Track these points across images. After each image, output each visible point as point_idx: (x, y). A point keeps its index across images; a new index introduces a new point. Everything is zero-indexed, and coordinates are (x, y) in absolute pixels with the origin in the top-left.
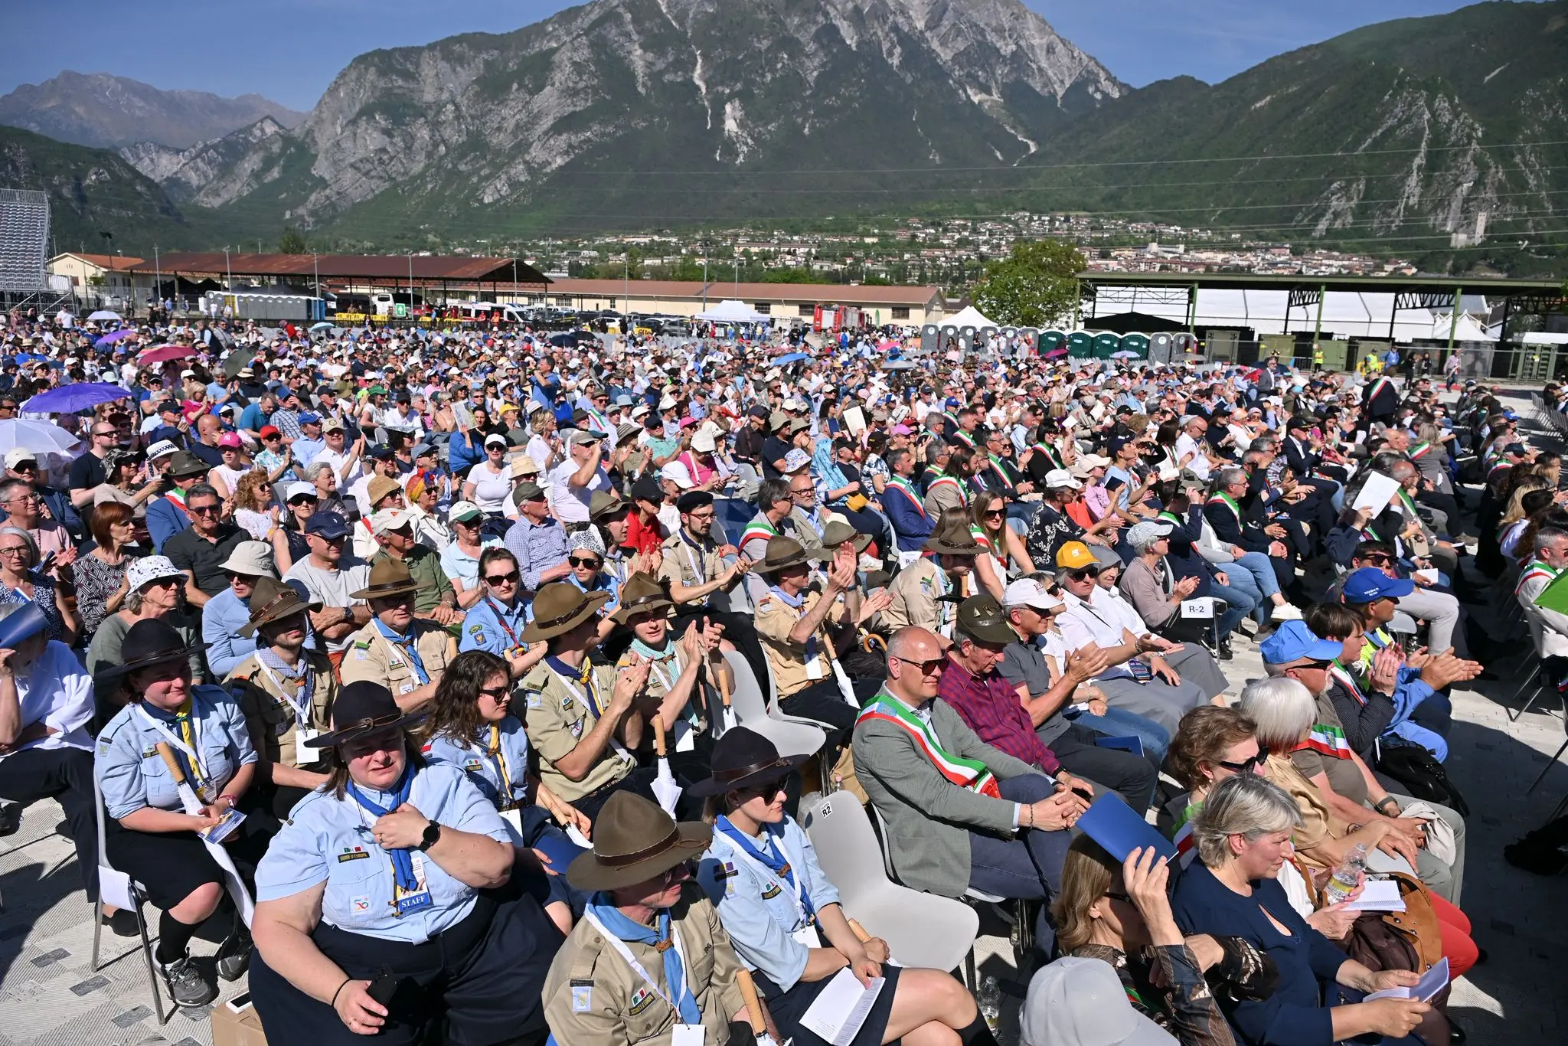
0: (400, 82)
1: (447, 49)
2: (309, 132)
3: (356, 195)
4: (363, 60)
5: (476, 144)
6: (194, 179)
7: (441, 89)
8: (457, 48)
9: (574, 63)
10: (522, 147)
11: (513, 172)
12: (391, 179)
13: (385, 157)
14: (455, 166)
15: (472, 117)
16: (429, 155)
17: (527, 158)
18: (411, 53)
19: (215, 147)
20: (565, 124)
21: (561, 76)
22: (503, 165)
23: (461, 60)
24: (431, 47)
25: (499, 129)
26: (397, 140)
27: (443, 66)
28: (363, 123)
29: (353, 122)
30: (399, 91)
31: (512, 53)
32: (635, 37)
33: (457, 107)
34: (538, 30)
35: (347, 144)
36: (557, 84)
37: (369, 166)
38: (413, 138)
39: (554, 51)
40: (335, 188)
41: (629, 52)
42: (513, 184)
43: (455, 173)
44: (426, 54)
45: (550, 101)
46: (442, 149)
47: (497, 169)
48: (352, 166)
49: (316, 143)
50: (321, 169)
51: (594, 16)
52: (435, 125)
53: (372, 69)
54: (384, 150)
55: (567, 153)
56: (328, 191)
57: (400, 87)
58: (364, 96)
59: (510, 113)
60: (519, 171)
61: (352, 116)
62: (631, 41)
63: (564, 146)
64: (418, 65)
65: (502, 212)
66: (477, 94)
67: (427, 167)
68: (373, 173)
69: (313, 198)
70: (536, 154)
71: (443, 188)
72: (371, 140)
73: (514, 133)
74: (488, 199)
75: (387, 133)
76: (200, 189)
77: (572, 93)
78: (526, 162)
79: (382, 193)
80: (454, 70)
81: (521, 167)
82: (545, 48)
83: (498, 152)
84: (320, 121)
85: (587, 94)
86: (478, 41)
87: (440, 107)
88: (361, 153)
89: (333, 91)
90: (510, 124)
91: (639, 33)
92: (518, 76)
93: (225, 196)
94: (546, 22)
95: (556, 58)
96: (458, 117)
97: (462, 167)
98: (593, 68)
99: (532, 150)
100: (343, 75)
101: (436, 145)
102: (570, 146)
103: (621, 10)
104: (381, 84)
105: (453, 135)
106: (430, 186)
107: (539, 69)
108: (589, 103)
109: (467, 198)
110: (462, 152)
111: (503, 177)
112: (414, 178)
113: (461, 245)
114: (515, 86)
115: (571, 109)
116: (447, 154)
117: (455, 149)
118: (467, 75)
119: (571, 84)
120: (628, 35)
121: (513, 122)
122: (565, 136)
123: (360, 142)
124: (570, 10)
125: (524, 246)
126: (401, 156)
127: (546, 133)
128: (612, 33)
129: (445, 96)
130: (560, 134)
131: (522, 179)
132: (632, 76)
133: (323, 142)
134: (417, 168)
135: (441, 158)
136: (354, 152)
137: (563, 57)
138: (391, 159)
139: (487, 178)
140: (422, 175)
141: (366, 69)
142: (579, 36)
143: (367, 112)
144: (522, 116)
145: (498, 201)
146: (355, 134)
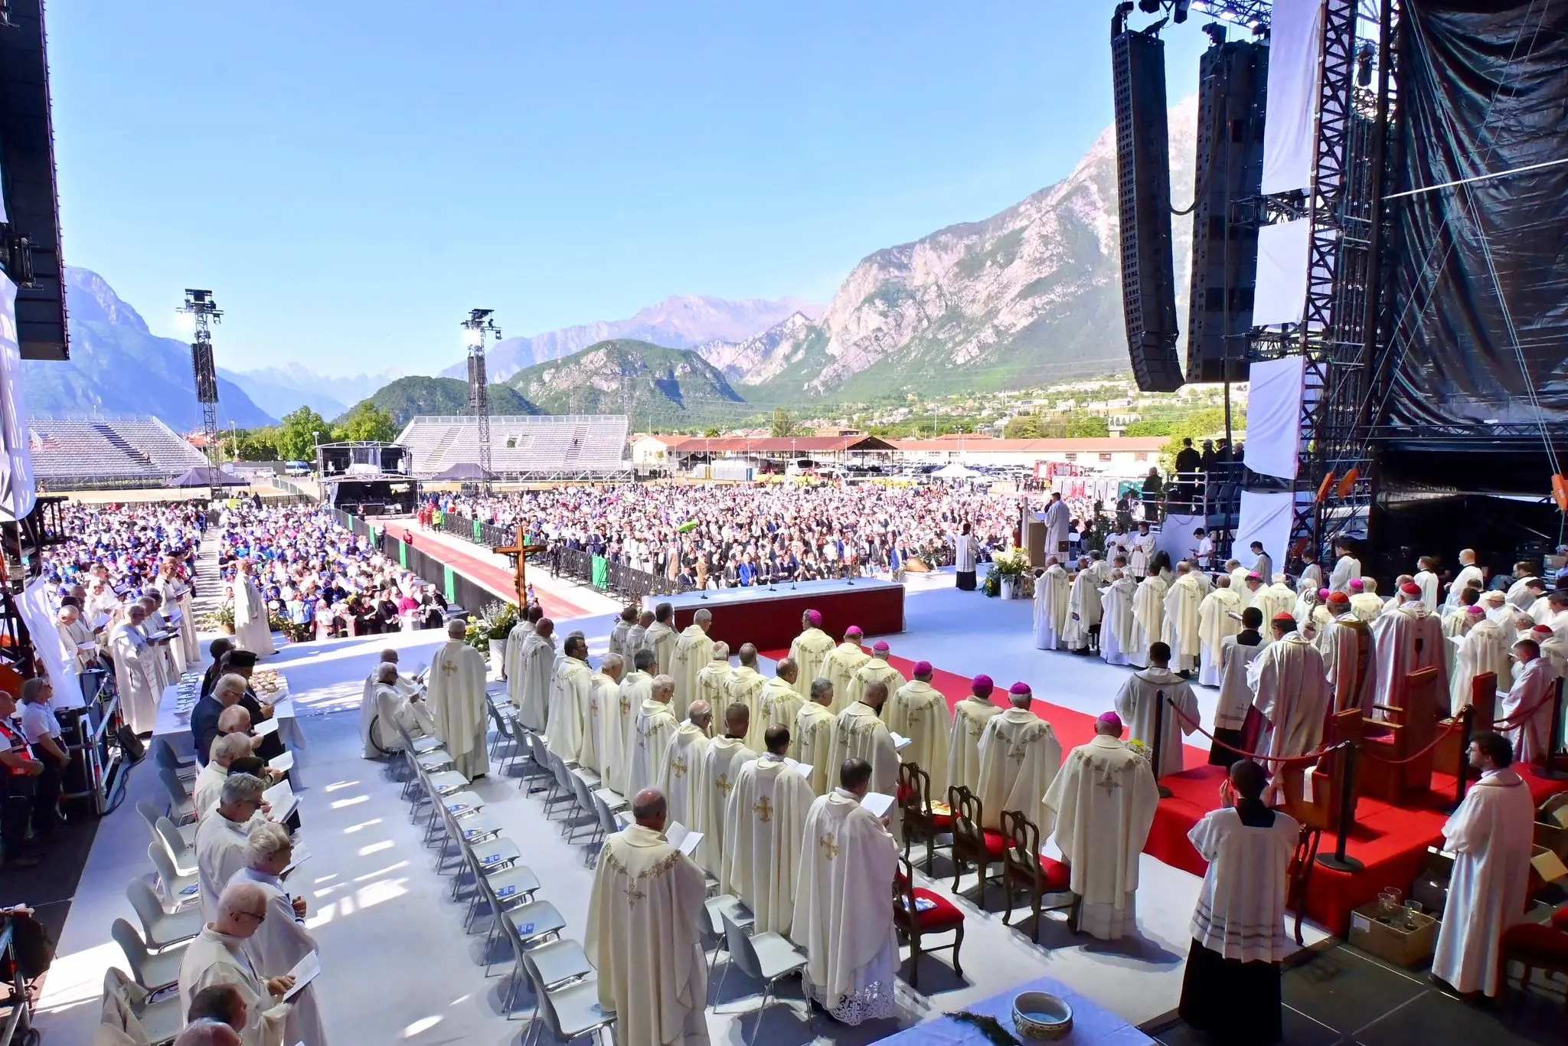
0: (896, 273)
1: (934, 241)
2: (826, 321)
3: (856, 367)
4: (869, 259)
5: (954, 315)
6: (745, 365)
7: (928, 274)
8: (943, 239)
9: (1042, 236)
10: (992, 313)
11: (982, 335)
12: (883, 351)
13: (880, 335)
14: (935, 336)
15: (951, 294)
16: (915, 329)
17: (996, 322)
18: (906, 249)
19: (760, 340)
20: (1032, 289)
21: (1031, 248)
22: (973, 332)
23: (945, 248)
24: (922, 241)
25: (973, 301)
26: (890, 320)
27: (931, 255)
28: (865, 309)
29: (859, 309)
30: (895, 280)
31: (988, 236)
32: (1100, 204)
33: (939, 287)
34: (1013, 212)
35: (853, 327)
36: (1026, 256)
37: (867, 343)
38: (902, 316)
39: (1023, 229)
40: (841, 363)
41: (1094, 219)
42: (982, 347)
43: (935, 341)
44: (918, 247)
45: (1020, 272)
46: (925, 323)
47: (969, 333)
48: (855, 344)
49: (829, 327)
50: (833, 348)
51: (1063, 193)
52: (921, 304)
53: (876, 266)
54: (879, 329)
55: (1031, 314)
56: (836, 365)
57: (896, 277)
58: (869, 288)
59: (983, 286)
60: (988, 335)
61: (858, 305)
62: (1096, 208)
63: (1029, 309)
64: (910, 258)
65: (971, 369)
66: (956, 275)
67: (913, 338)
68: (870, 348)
69: (824, 372)
70: (1004, 319)
71: (924, 354)
72: (872, 320)
73: (986, 304)
74: (960, 361)
75: (884, 314)
76: (748, 371)
77: (1039, 262)
78: (995, 327)
79: (876, 364)
80: (939, 257)
81: (991, 330)
82: (1017, 228)
83: (971, 321)
84: (834, 311)
85: (1052, 261)
86: (959, 231)
87: (926, 288)
88: (863, 333)
89: (844, 287)
90: (983, 296)
91: (1104, 200)
92: (992, 254)
93: (765, 375)
94: (1019, 205)
95: (1026, 234)
96: (940, 295)
97: (940, 336)
98: (1059, 238)
99: (1000, 316)
100: (853, 274)
101: (920, 321)
102: (1035, 308)
103: (1087, 183)
104: (881, 276)
105: (935, 311)
106: (913, 355)
107: (1010, 247)
108: (1054, 269)
109: (943, 364)
110: (942, 322)
111: (975, 341)
112: (901, 350)
113: (933, 400)
114: (989, 263)
115: (1038, 276)
116: (929, 326)
117: (936, 322)
118: (950, 259)
119: (1038, 255)
120: (1093, 204)
121: (986, 293)
122: (1030, 300)
123: (862, 324)
124: (1041, 192)
125: (984, 397)
126: (892, 332)
127: (1013, 300)
128: (1078, 205)
129: (931, 279)
130: (1025, 299)
131: (991, 341)
132: (1095, 241)
133: (836, 327)
134: (905, 340)
135: (924, 330)
136: (857, 333)
137: (1031, 234)
138: (884, 336)
139: (960, 343)
140: (908, 346)
141: (871, 266)
142: (1048, 212)
143: (869, 300)
144: (994, 288)
145: (969, 361)
146: (859, 319)
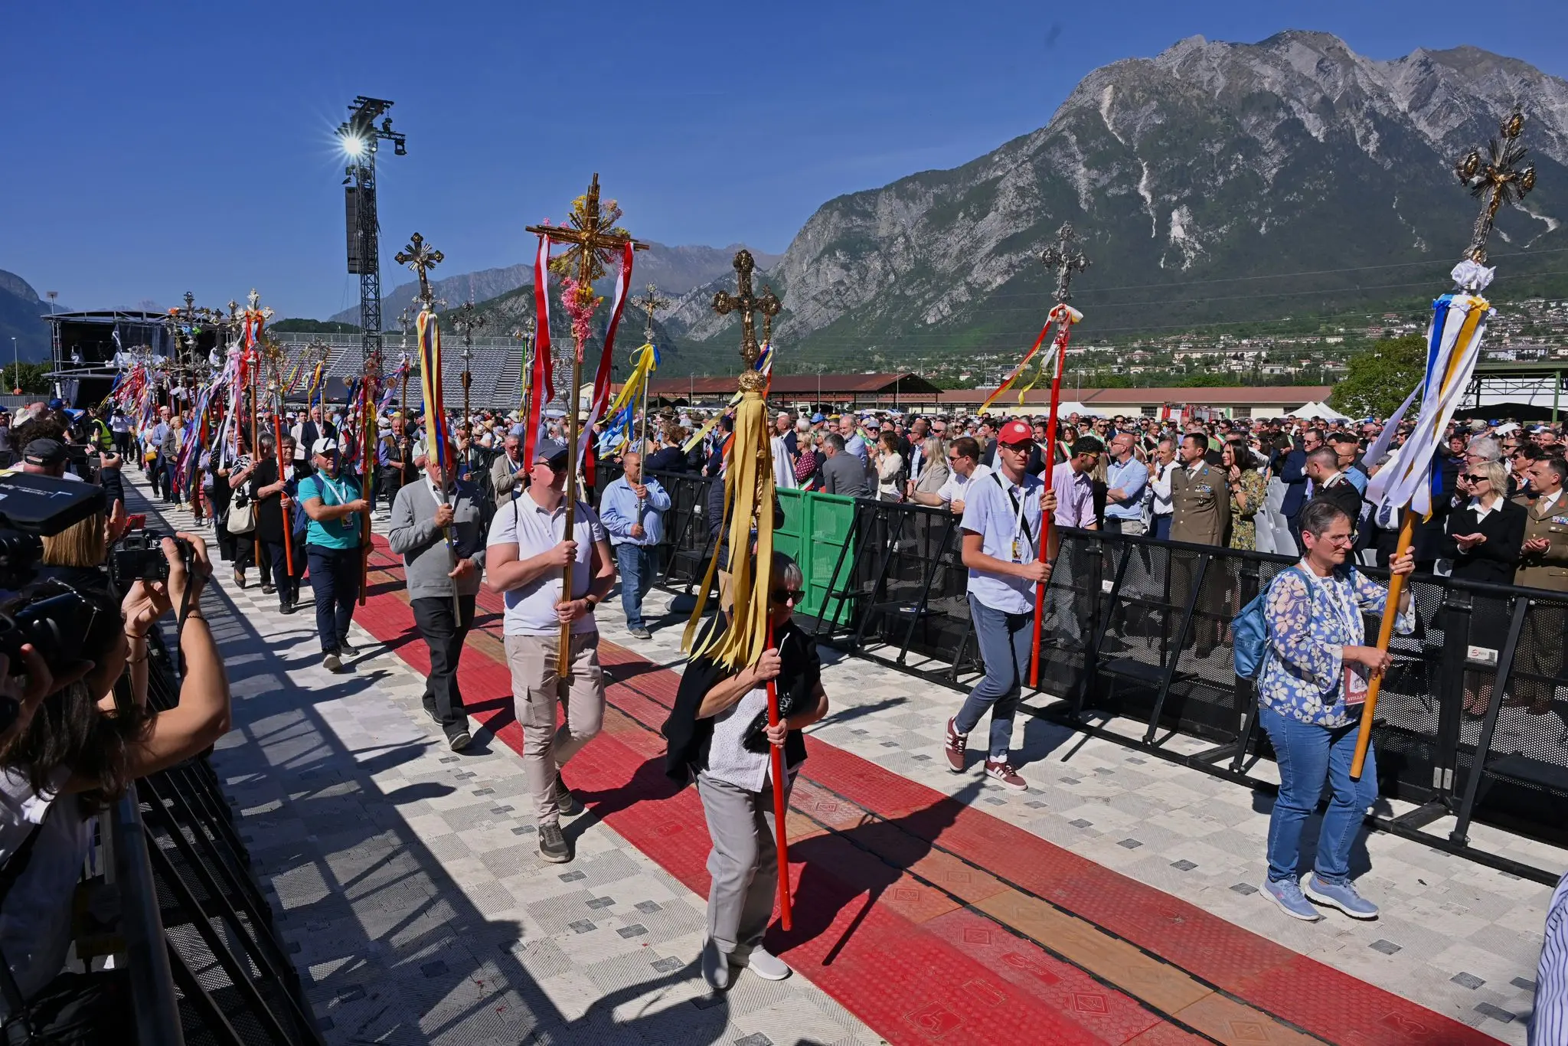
0: (859, 222)
1: (901, 189)
2: (781, 272)
3: (815, 323)
4: (828, 206)
5: (923, 270)
6: (688, 318)
7: (894, 224)
8: (910, 186)
9: (1018, 188)
10: (965, 269)
11: (955, 293)
12: (846, 307)
13: (842, 288)
14: (902, 292)
15: (920, 246)
16: (880, 284)
17: (969, 279)
18: (871, 195)
19: (706, 290)
20: (1006, 245)
21: (1005, 201)
22: (946, 288)
23: (913, 197)
24: (887, 188)
25: (944, 256)
26: (853, 272)
27: (897, 204)
28: (825, 260)
29: (818, 260)
30: (857, 230)
31: (959, 186)
32: (1079, 157)
33: (907, 239)
34: (986, 162)
35: (811, 280)
36: (1001, 209)
37: (828, 298)
38: (867, 269)
39: (998, 179)
40: (799, 318)
41: (1073, 172)
42: (955, 306)
43: (903, 296)
44: (882, 195)
45: (993, 226)
46: (892, 277)
47: (940, 291)
48: (814, 298)
49: (785, 281)
50: (788, 303)
51: (1039, 143)
52: (887, 257)
53: (836, 214)
54: (841, 283)
55: (1007, 272)
56: (792, 322)
57: (858, 226)
58: (828, 237)
59: (955, 241)
60: (961, 293)
61: (816, 255)
62: (1075, 161)
63: (1005, 266)
64: (875, 206)
65: (943, 332)
66: (925, 226)
67: (878, 294)
68: (831, 303)
69: (779, 328)
70: (978, 275)
71: (892, 311)
72: (832, 273)
73: (958, 259)
74: (930, 320)
75: (845, 267)
76: (692, 325)
77: (1015, 216)
78: (967, 284)
79: (837, 320)
80: (907, 207)
81: (963, 288)
82: (991, 178)
83: (943, 276)
84: (790, 261)
85: (1029, 215)
86: (929, 178)
87: (892, 240)
88: (823, 286)
89: (802, 235)
90: (955, 250)
91: (1083, 153)
92: (965, 205)
93: (711, 330)
94: (993, 153)
95: (1001, 185)
96: (908, 247)
97: (909, 293)
98: (1036, 191)
99: (974, 271)
100: (811, 220)
101: (886, 275)
102: (1011, 265)
103: (1066, 133)
104: (843, 225)
105: (902, 265)
106: (879, 312)
107: (984, 198)
108: (1032, 224)
109: (911, 321)
110: (909, 278)
111: (946, 298)
112: (865, 306)
113: (903, 363)
114: (961, 215)
115: (1014, 230)
116: (896, 281)
117: (903, 277)
118: (917, 209)
119: (1014, 208)
120: (1072, 156)
121: (958, 247)
122: (1006, 256)
123: (822, 276)
124: (1016, 140)
125: (960, 361)
126: (856, 286)
127: (988, 255)
128: (1057, 156)
129: (898, 230)
130: (1001, 255)
131: (964, 300)
132: (1075, 195)
133: (791, 279)
134: (869, 296)
135: (891, 285)
136: (815, 286)
137: (1008, 184)
138: (847, 289)
139: (930, 302)
140: (873, 303)
141: (831, 214)
142: (1024, 162)
143: (830, 250)
144: (967, 242)
145: (940, 321)
146: (818, 271)
